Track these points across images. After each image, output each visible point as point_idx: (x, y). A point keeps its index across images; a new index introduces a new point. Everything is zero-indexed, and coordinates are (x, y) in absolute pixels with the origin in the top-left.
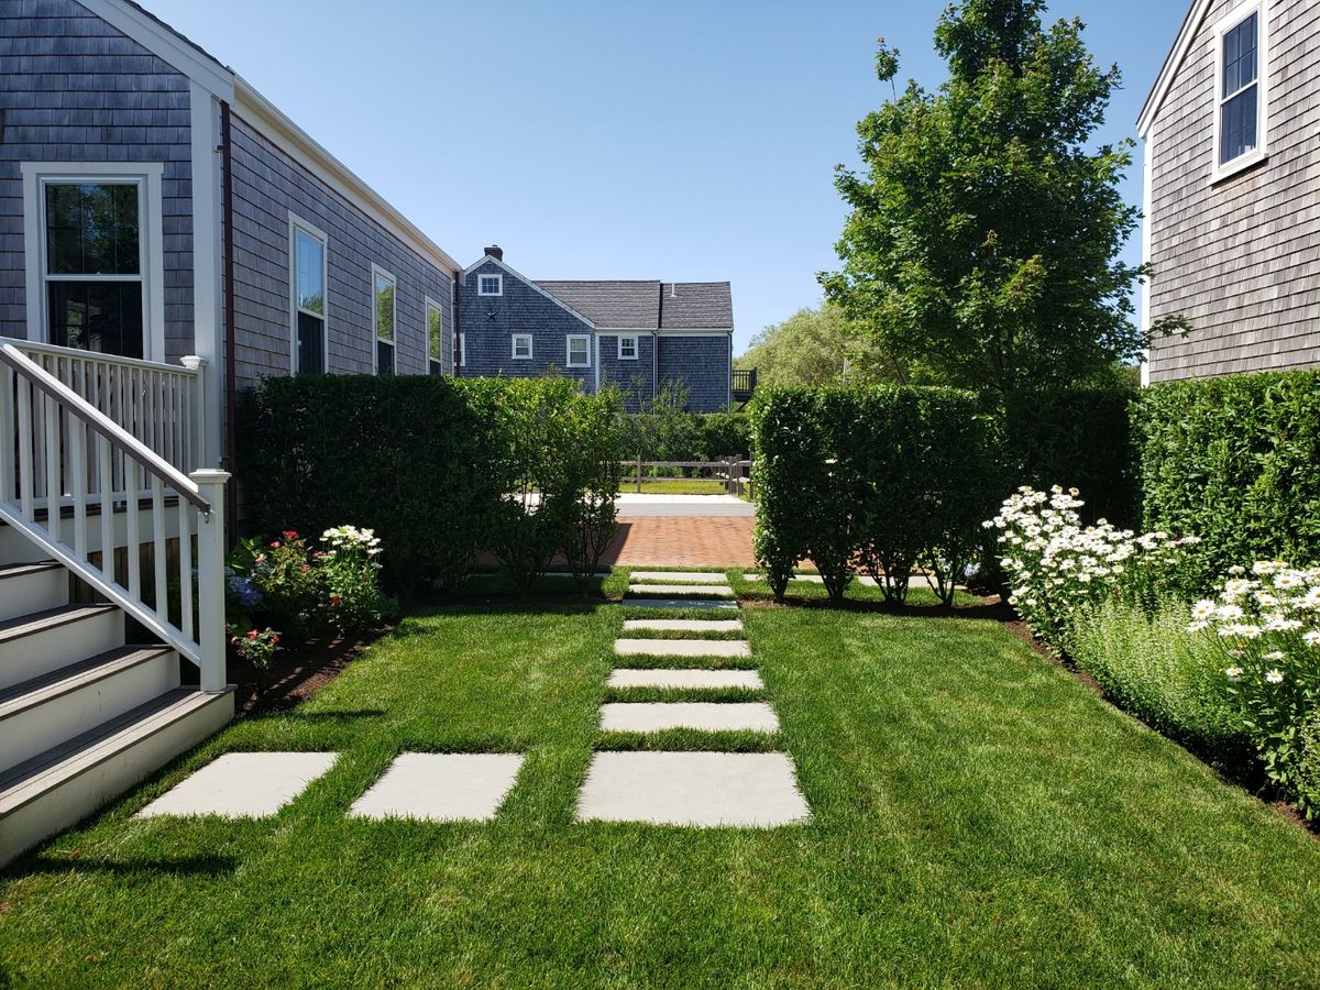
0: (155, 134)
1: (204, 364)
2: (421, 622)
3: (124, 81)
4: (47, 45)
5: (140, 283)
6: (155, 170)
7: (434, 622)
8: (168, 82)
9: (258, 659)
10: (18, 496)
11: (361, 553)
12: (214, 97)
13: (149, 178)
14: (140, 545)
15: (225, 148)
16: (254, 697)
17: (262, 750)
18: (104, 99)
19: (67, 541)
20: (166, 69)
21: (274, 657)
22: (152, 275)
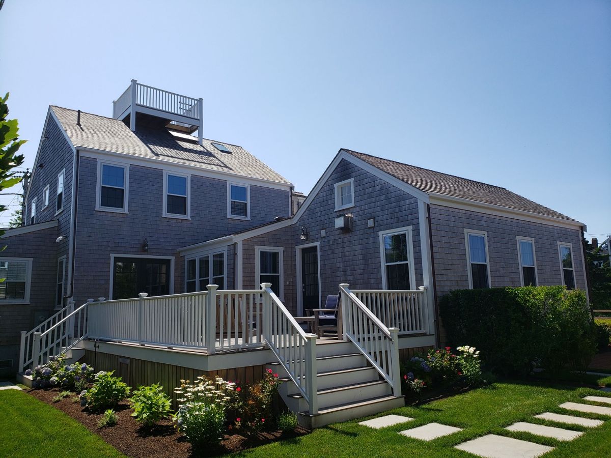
0: (410, 217)
1: (426, 289)
2: (498, 385)
3: (402, 203)
4: (383, 197)
5: (408, 264)
6: (410, 228)
7: (504, 385)
8: (412, 201)
9: (416, 389)
10: (354, 333)
11: (470, 356)
12: (424, 203)
13: (408, 230)
14: (399, 350)
15: (429, 218)
16: (417, 402)
17: (400, 415)
18: (397, 209)
19: (364, 347)
20: (412, 197)
21: (422, 389)
22: (411, 262)
